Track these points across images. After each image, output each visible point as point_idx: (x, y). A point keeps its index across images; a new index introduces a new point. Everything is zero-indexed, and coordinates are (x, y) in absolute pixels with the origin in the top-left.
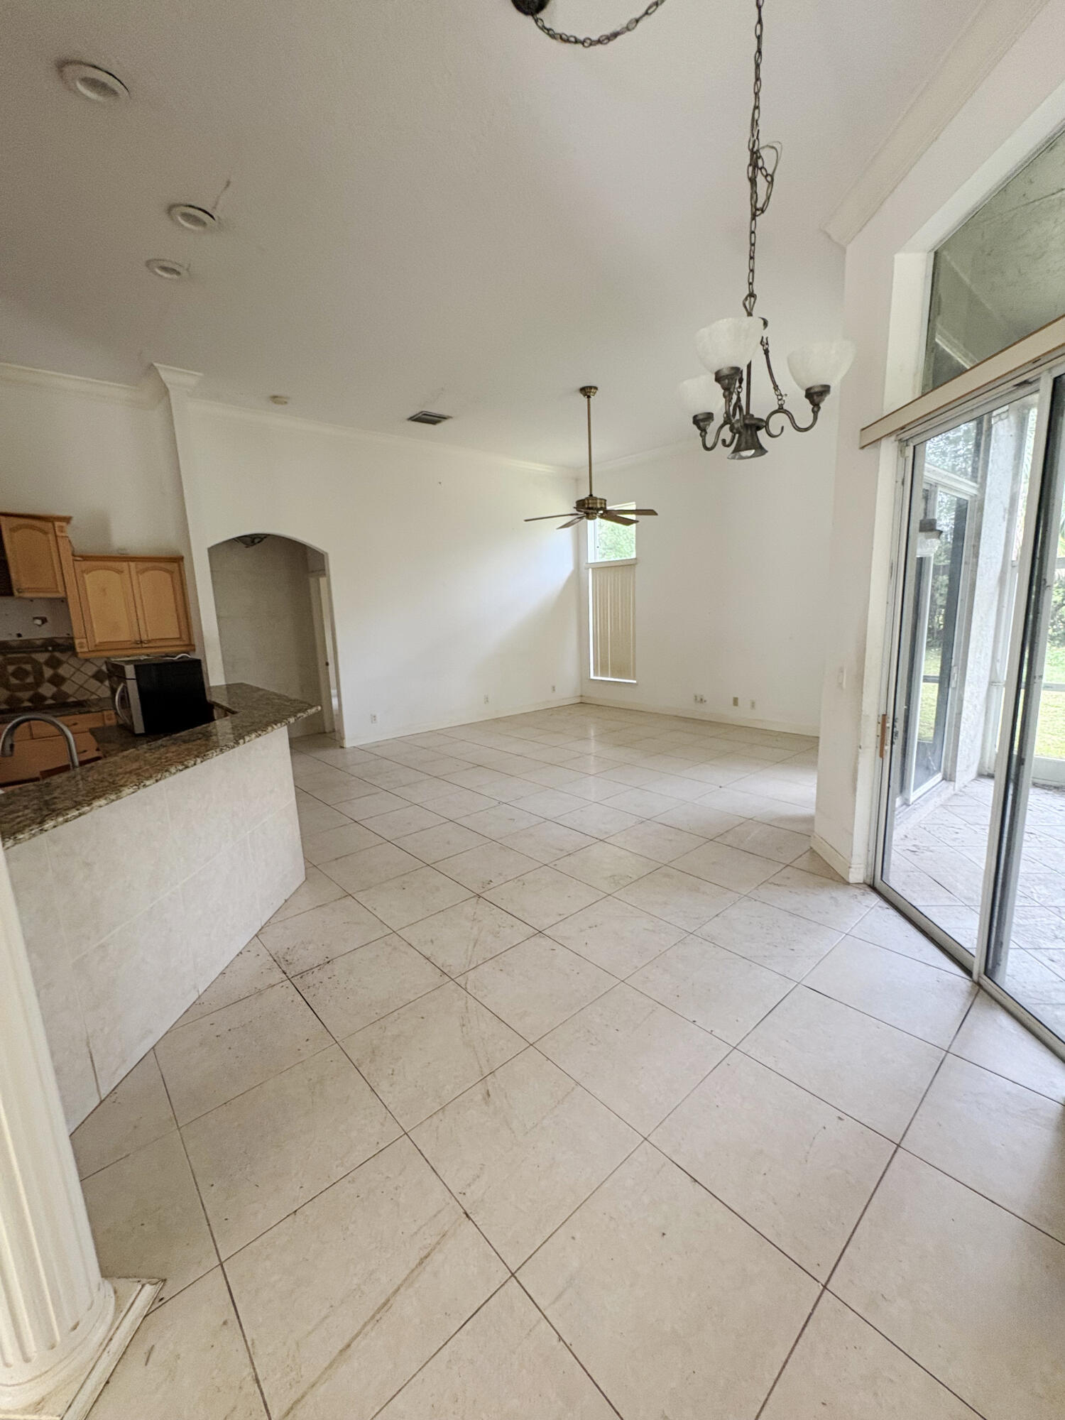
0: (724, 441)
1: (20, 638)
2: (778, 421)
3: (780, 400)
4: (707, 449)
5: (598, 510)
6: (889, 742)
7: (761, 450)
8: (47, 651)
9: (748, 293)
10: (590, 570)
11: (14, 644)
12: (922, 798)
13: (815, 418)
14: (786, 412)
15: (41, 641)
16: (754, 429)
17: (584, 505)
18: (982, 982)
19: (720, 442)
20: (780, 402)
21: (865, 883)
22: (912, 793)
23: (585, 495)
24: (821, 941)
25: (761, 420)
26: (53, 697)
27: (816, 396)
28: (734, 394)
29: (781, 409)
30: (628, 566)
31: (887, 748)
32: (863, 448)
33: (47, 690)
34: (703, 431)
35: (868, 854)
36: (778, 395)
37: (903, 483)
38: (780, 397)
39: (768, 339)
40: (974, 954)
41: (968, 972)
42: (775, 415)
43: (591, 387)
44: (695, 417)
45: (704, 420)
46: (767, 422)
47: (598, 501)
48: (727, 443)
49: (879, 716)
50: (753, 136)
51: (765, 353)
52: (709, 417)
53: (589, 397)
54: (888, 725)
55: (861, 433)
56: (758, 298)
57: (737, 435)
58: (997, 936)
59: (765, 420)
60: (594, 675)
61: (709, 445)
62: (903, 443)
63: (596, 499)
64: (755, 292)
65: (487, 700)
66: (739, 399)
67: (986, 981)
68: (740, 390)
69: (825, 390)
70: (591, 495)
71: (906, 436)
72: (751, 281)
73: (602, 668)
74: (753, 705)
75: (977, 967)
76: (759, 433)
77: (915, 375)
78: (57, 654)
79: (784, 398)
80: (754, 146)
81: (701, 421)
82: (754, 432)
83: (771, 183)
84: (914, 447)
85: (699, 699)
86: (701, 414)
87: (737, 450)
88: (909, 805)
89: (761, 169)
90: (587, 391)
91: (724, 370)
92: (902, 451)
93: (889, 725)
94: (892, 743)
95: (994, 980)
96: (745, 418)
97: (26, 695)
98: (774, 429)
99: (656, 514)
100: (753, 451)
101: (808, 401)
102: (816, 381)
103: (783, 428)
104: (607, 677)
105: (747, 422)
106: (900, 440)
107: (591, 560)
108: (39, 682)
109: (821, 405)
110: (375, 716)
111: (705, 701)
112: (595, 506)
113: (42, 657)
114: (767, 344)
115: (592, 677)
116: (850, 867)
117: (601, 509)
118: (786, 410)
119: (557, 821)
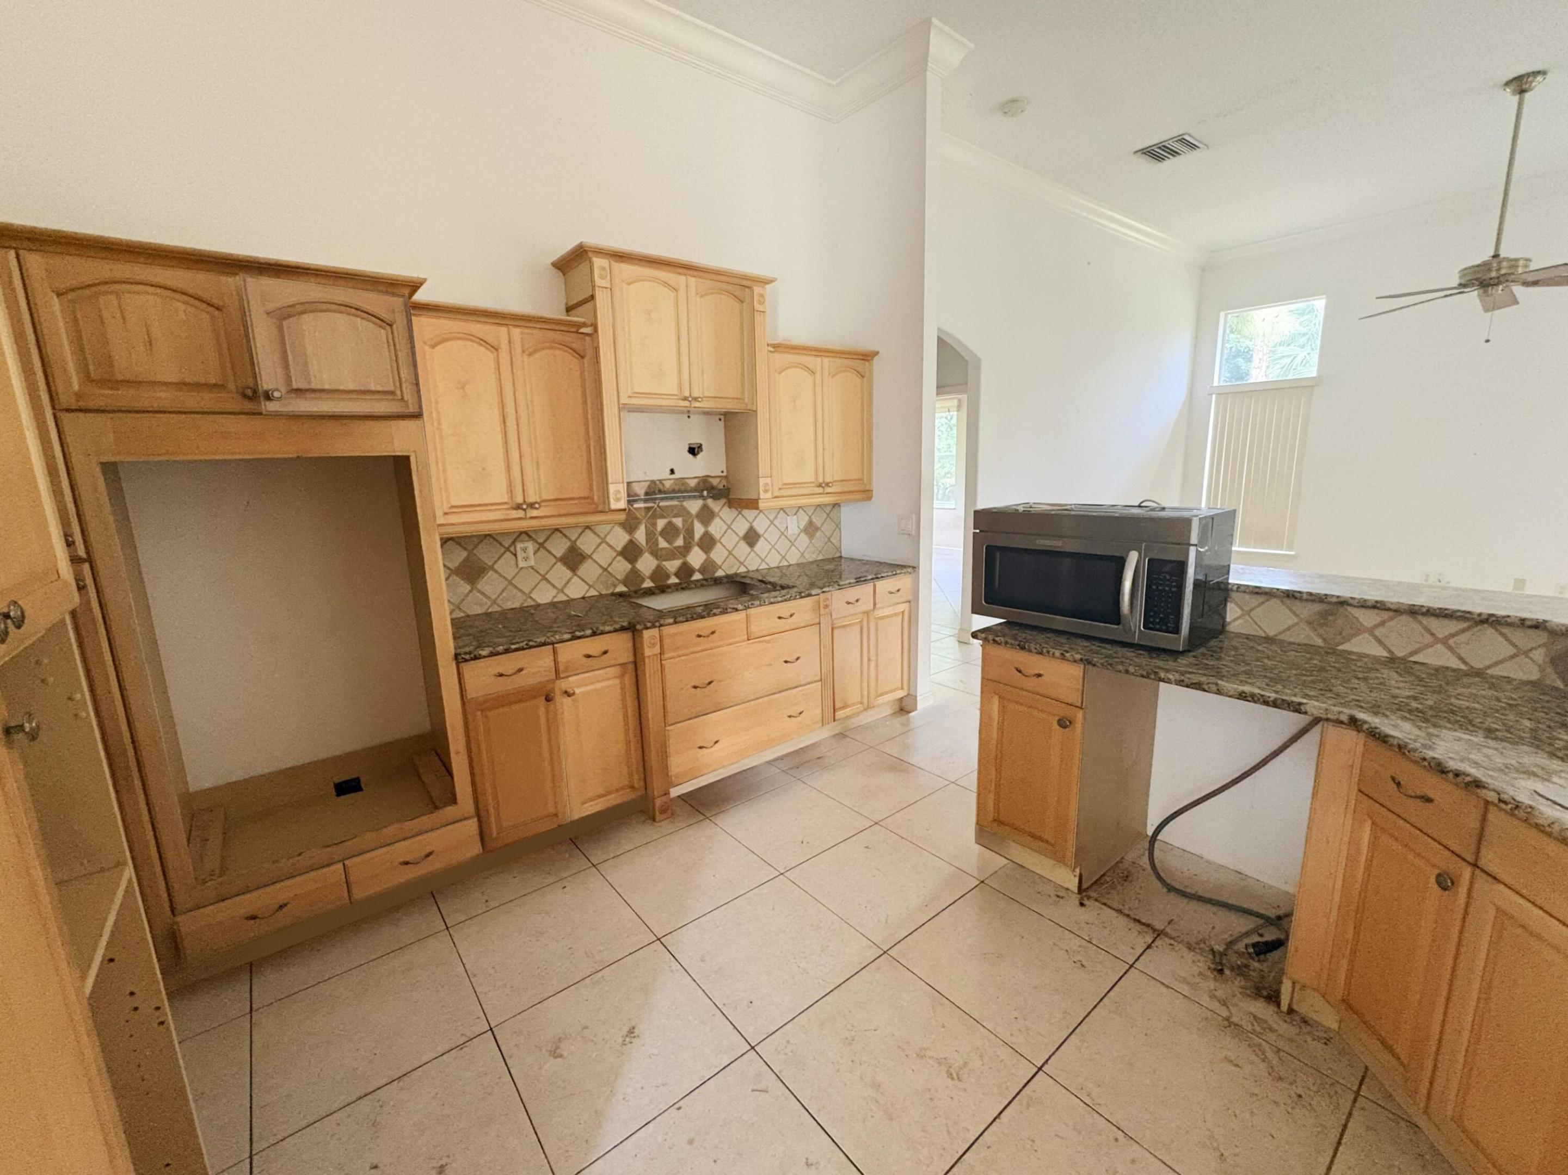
1: (673, 476)
8: (702, 497)
10: (1214, 396)
11: (668, 485)
15: (696, 481)
26: (702, 570)
30: (1304, 388)
33: (696, 558)
53: (1523, 92)
78: (710, 502)
97: (672, 566)
108: (687, 548)
113: (694, 506)
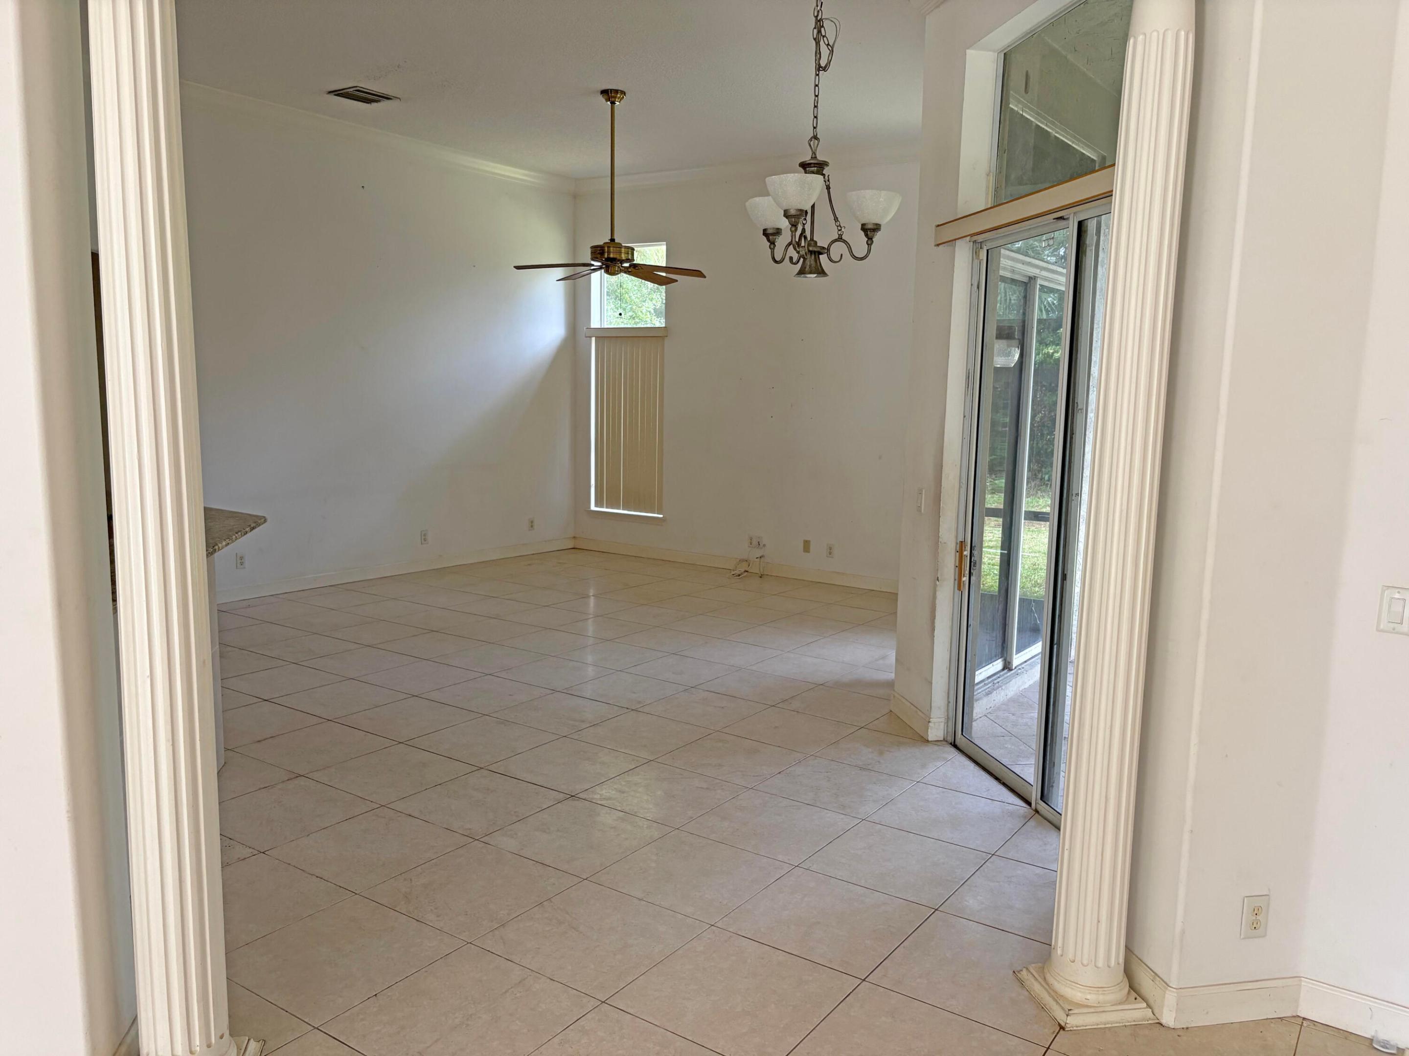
0: (791, 258)
2: (838, 249)
3: (840, 230)
4: (776, 262)
5: (622, 262)
6: (967, 572)
7: (821, 272)
9: (812, 135)
10: (594, 339)
12: (1028, 663)
13: (869, 251)
14: (845, 242)
16: (817, 254)
17: (602, 253)
18: (1039, 808)
19: (787, 259)
20: (840, 232)
21: (945, 740)
22: (1015, 656)
23: (603, 239)
24: (890, 788)
25: (824, 248)
27: (870, 231)
28: (799, 225)
29: (840, 239)
30: (654, 337)
31: (965, 579)
32: (938, 245)
34: (772, 243)
35: (948, 706)
36: (838, 226)
37: (978, 288)
38: (839, 228)
39: (830, 177)
40: (1032, 784)
41: (1029, 804)
42: (834, 244)
43: (617, 91)
44: (765, 230)
45: (773, 234)
46: (828, 249)
47: (623, 250)
48: (794, 261)
49: (957, 543)
50: (817, 6)
51: (827, 189)
52: (778, 232)
53: (613, 103)
54: (965, 553)
55: (936, 230)
56: (820, 141)
57: (802, 260)
58: (1051, 759)
59: (827, 247)
60: (596, 506)
61: (778, 258)
62: (978, 246)
63: (619, 246)
64: (818, 136)
65: (424, 538)
66: (804, 230)
67: (1042, 806)
68: (804, 222)
69: (877, 228)
70: (612, 240)
71: (980, 238)
72: (815, 126)
73: (607, 495)
74: (830, 551)
75: (1035, 795)
76: (821, 256)
77: (988, 175)
79: (843, 230)
80: (818, 15)
81: (771, 235)
82: (817, 256)
83: (832, 52)
84: (988, 250)
85: (755, 542)
86: (770, 229)
87: (802, 272)
88: (1012, 670)
89: (824, 37)
90: (610, 95)
91: (791, 210)
92: (976, 253)
93: (967, 553)
94: (970, 574)
95: (1050, 804)
96: (809, 245)
98: (835, 256)
99: (705, 277)
100: (816, 275)
101: (863, 233)
102: (871, 219)
103: (842, 255)
104: (619, 509)
105: (811, 249)
106: (975, 242)
107: (595, 323)
109: (874, 240)
110: (241, 558)
111: (764, 545)
112: (618, 257)
114: (828, 181)
115: (593, 507)
116: (929, 722)
117: (627, 260)
118: (844, 240)
119: (570, 692)
